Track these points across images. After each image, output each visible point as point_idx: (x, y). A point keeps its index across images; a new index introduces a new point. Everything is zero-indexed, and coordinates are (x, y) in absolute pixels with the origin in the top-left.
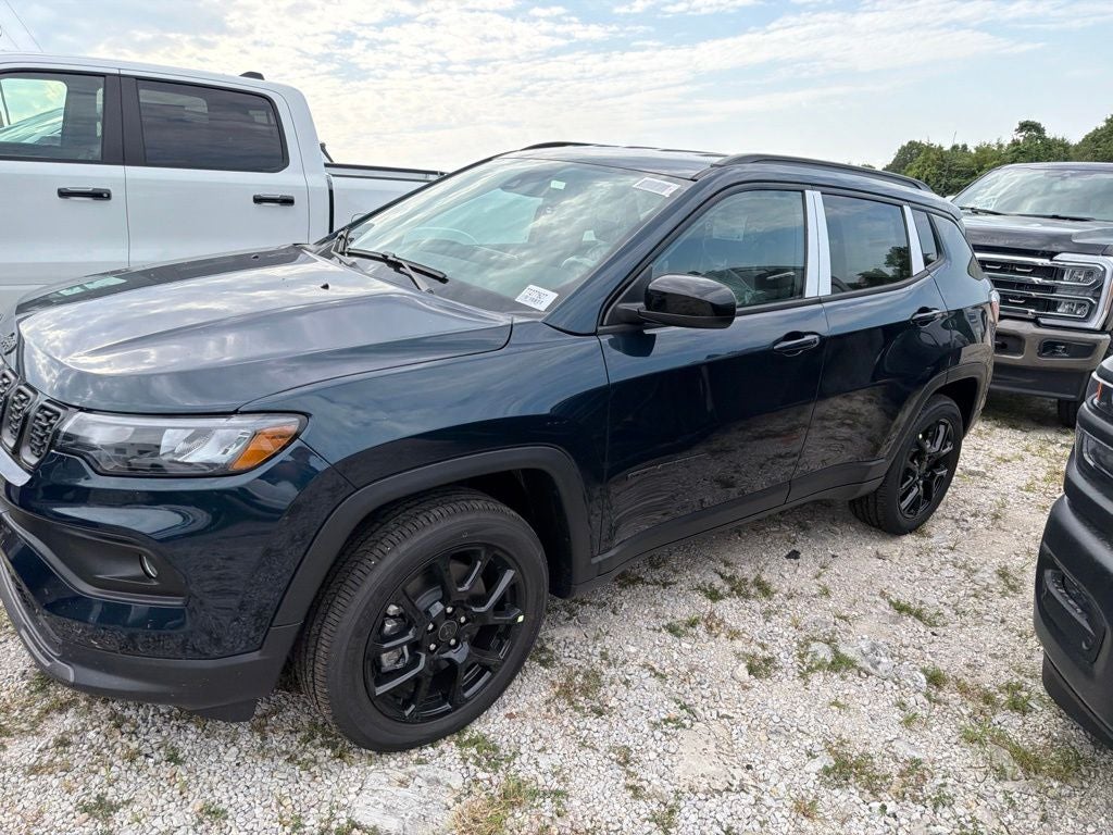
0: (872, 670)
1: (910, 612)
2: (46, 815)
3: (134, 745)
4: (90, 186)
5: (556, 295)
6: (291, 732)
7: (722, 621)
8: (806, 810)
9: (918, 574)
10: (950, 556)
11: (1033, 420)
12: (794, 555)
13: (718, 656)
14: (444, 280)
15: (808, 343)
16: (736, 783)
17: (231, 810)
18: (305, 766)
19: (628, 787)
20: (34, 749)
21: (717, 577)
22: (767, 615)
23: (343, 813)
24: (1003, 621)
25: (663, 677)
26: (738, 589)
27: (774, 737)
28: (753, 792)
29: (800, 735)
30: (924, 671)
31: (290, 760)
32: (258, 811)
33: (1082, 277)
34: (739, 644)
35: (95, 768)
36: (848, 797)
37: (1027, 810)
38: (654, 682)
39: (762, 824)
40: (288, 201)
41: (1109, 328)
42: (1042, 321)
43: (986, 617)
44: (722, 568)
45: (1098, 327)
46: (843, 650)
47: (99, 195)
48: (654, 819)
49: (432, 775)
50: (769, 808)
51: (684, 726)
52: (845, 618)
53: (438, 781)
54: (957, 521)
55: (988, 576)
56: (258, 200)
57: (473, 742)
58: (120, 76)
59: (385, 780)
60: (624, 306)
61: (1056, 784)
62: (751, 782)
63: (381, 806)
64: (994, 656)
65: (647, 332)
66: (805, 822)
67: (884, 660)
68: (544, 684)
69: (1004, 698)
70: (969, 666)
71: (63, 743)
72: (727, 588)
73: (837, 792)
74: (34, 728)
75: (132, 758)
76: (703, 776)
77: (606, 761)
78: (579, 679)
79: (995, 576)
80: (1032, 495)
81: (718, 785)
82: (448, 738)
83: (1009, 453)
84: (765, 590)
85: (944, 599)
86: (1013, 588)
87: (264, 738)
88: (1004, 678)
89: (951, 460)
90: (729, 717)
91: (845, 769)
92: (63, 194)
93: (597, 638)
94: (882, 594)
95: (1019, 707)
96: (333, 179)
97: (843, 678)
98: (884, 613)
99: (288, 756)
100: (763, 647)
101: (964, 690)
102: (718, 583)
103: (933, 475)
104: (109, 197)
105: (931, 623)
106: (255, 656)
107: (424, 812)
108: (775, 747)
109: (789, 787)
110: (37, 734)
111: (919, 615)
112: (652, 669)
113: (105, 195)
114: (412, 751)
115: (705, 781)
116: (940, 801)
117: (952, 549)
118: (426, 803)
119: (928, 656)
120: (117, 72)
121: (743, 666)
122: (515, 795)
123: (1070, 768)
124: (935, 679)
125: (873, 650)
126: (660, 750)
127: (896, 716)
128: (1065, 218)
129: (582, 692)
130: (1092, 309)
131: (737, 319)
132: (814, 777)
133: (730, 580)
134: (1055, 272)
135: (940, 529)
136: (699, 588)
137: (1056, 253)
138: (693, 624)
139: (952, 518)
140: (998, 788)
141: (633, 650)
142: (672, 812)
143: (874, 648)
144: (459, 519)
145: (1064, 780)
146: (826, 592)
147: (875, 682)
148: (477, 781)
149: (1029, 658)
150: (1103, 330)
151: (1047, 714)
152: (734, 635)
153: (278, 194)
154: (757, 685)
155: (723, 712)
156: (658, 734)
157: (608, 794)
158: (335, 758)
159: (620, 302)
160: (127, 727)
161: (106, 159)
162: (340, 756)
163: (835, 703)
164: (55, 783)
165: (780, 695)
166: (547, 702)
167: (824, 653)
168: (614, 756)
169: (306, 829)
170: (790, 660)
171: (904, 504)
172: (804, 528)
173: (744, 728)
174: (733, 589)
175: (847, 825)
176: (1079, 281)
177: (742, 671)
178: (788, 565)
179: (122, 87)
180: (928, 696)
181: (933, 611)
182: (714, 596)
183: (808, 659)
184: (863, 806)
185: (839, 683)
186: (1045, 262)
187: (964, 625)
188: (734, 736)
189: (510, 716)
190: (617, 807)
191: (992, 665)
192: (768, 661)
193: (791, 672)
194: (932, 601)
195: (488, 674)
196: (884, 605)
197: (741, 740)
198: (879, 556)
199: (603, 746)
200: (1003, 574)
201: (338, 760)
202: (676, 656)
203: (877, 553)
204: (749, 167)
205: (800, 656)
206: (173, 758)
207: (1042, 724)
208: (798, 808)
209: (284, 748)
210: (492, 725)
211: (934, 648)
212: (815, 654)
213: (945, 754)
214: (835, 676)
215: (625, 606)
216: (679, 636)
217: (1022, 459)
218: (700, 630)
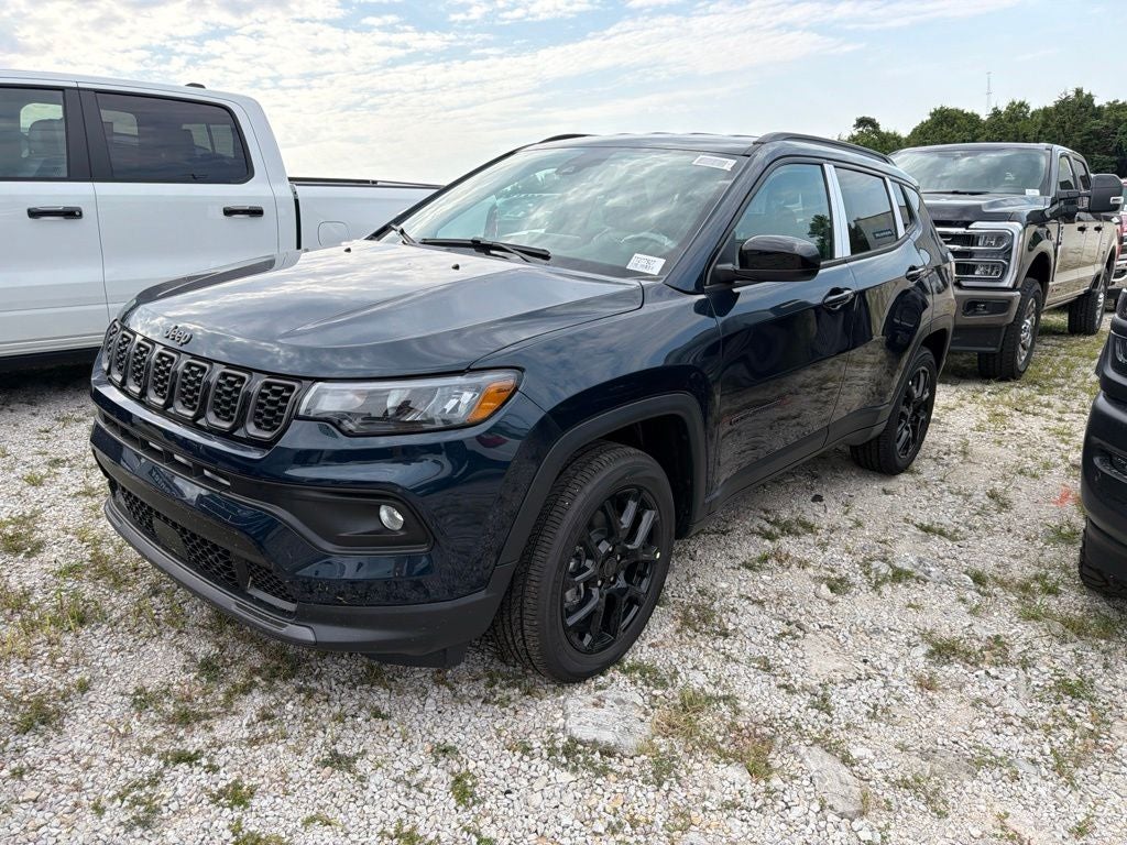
0: (928, 578)
1: (934, 532)
2: (290, 775)
3: (337, 709)
4: (60, 205)
5: (663, 261)
6: (473, 681)
7: (787, 556)
8: (926, 685)
9: (925, 502)
10: (944, 486)
11: (957, 376)
12: (818, 498)
13: (795, 581)
14: (545, 256)
15: (847, 297)
16: (863, 673)
17: (459, 747)
18: (502, 703)
19: (779, 687)
20: (241, 726)
21: (764, 522)
22: (823, 546)
23: (560, 734)
24: (1009, 531)
25: (761, 603)
26: (787, 529)
27: (874, 636)
28: (879, 679)
29: (892, 633)
30: (966, 573)
31: (486, 702)
32: (483, 744)
33: (993, 242)
34: (810, 571)
35: (311, 732)
36: (955, 670)
37: (1091, 662)
38: (754, 609)
39: (898, 700)
40: (256, 212)
41: (1019, 286)
42: (964, 283)
43: (995, 529)
44: (762, 513)
45: (1011, 286)
46: (898, 565)
47: (71, 214)
48: (814, 706)
49: (616, 697)
50: (897, 688)
51: (799, 637)
52: (885, 542)
53: (623, 701)
54: (935, 459)
55: (980, 498)
56: (229, 212)
57: (632, 669)
58: (78, 89)
59: (582, 704)
60: (719, 266)
61: (1103, 642)
62: (873, 671)
63: (590, 724)
64: (1014, 557)
65: (735, 290)
66: (930, 693)
67: (931, 569)
68: (666, 619)
69: (1036, 585)
70: (998, 566)
71: (265, 716)
72: (777, 530)
73: (945, 668)
74: (228, 708)
75: (340, 718)
76: (835, 671)
77: (752, 670)
78: (692, 611)
79: (987, 497)
80: (983, 434)
81: (851, 675)
82: (611, 668)
83: (953, 401)
84: (809, 528)
85: (955, 519)
86: (1004, 505)
87: (452, 689)
88: (1031, 572)
89: (928, 406)
90: (829, 627)
91: (943, 651)
92: (34, 214)
93: (688, 580)
94: (906, 520)
95: (1052, 591)
96: (298, 189)
97: (908, 586)
98: (915, 535)
99: (482, 700)
100: (833, 571)
101: (1003, 584)
102: (768, 527)
103: (918, 418)
104: (81, 215)
105: (954, 539)
106: (481, 595)
107: (626, 725)
108: (878, 643)
109: (905, 670)
110: (235, 713)
111: (941, 533)
112: (749, 598)
113: (77, 213)
114: (588, 681)
115: (839, 674)
116: (1025, 664)
117: (942, 481)
118: (623, 719)
119: (963, 563)
120: (74, 85)
121: (824, 586)
122: (693, 703)
123: (1108, 630)
124: (979, 579)
125: (920, 562)
126: (791, 656)
127: (962, 608)
128: (964, 193)
129: (701, 619)
130: (1005, 269)
131: (821, 272)
132: (923, 659)
133: (775, 523)
134: (970, 239)
135: (925, 466)
136: (753, 533)
137: (972, 222)
138: (765, 559)
139: (930, 457)
140: (1063, 649)
141: (724, 585)
142: (824, 700)
143: (921, 561)
144: (623, 463)
145: (1109, 639)
146: (859, 524)
147: (933, 586)
148: (656, 697)
149: (1042, 555)
150: (1014, 289)
151: (1073, 594)
152: (803, 564)
153: (247, 205)
154: (840, 600)
155: (825, 623)
156: (784, 645)
157: (766, 693)
158: (525, 695)
159: (718, 263)
160: (317, 696)
161: (72, 177)
162: (529, 693)
163: (910, 606)
164: (281, 748)
165: (862, 605)
166: (678, 631)
167: (884, 569)
168: (756, 665)
169: (535, 751)
170: (859, 578)
171: (899, 446)
172: (815, 477)
173: (847, 634)
174: (783, 530)
175: (964, 690)
176: (990, 245)
177: (824, 590)
178: (817, 507)
179: (82, 103)
180: (978, 591)
181: (952, 530)
182: (769, 536)
183: (873, 575)
184: (969, 675)
185: (905, 591)
186: (961, 230)
187: (979, 538)
188: (842, 641)
189: (652, 645)
190: (779, 701)
191: (1016, 564)
192: (841, 580)
193: (864, 587)
194: (946, 520)
195: (636, 608)
196: (913, 529)
197: (849, 642)
198: (886, 492)
199: (743, 658)
200: (993, 495)
201: (528, 697)
202: (762, 587)
203: (884, 490)
204: (778, 144)
205: (867, 574)
206: (377, 714)
207: (1073, 602)
208: (921, 685)
209: (475, 693)
210: (641, 652)
211: (965, 556)
212: (877, 570)
213: (1014, 631)
214: (900, 586)
215: (699, 553)
216: (758, 571)
217: (961, 406)
218: (772, 563)
